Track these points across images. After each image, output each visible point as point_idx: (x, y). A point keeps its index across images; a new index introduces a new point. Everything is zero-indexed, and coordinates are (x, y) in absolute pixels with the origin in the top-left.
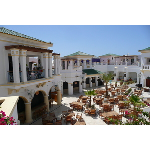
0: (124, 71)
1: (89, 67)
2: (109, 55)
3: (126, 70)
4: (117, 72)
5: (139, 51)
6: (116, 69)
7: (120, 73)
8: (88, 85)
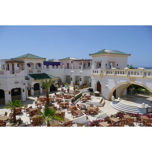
0: (79, 75)
1: (40, 71)
2: (68, 59)
3: (80, 73)
4: (73, 76)
5: (90, 55)
6: (71, 73)
7: (77, 77)
8: (38, 91)
